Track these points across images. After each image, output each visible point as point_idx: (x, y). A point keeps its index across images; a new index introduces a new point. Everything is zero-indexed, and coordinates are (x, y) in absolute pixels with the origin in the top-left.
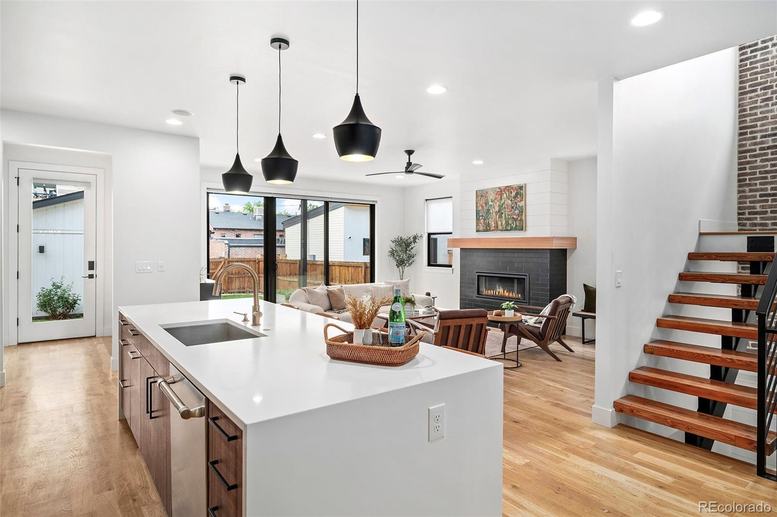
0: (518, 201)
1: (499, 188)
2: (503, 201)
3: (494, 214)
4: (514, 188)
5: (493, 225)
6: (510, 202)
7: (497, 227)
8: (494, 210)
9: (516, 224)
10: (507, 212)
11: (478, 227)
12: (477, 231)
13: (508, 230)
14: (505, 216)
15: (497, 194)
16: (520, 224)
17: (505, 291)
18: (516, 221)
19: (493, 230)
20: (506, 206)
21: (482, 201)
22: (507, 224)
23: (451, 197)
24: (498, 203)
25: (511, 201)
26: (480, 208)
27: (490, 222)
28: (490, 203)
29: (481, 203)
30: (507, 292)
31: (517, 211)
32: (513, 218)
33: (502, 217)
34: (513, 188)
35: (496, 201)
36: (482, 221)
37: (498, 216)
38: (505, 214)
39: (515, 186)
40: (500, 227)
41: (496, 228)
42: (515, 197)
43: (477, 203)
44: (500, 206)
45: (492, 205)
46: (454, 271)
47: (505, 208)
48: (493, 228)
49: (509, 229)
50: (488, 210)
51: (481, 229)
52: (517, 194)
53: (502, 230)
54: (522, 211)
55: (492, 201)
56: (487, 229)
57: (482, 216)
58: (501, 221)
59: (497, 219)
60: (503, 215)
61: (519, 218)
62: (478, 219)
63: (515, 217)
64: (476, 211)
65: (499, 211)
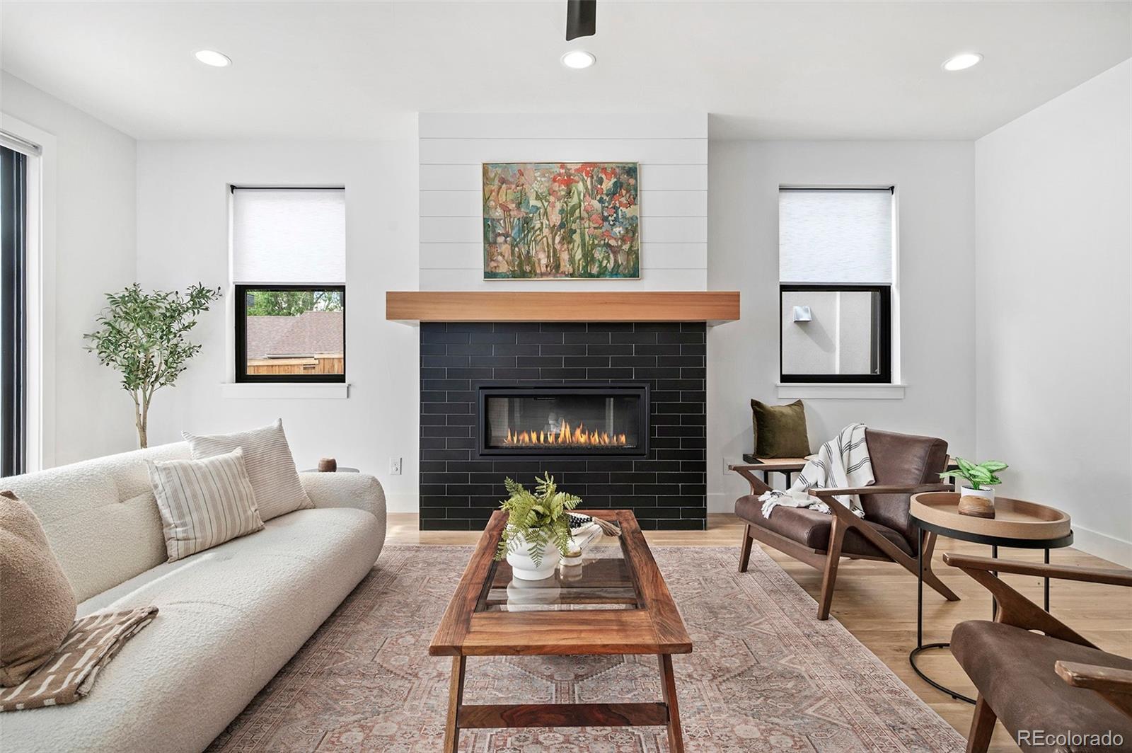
0: (620, 203)
1: (563, 165)
2: (575, 200)
3: (546, 231)
4: (609, 171)
5: (544, 261)
6: (596, 204)
7: (558, 267)
8: (545, 222)
9: (616, 261)
10: (586, 229)
11: (493, 264)
12: (489, 275)
13: (591, 276)
14: (583, 240)
15: (554, 180)
16: (628, 261)
17: (578, 432)
18: (615, 253)
19: (542, 275)
20: (584, 214)
21: (506, 195)
22: (589, 257)
23: (344, 188)
24: (558, 205)
25: (601, 201)
26: (498, 213)
27: (533, 253)
28: (533, 202)
29: (502, 198)
30: (583, 432)
31: (618, 230)
32: (608, 245)
33: (571, 241)
34: (604, 169)
35: (552, 199)
36: (505, 249)
37: (558, 239)
38: (582, 235)
39: (614, 166)
40: (566, 267)
41: (555, 269)
42: (613, 193)
43: (486, 200)
44: (567, 214)
45: (538, 209)
46: (352, 389)
47: (581, 218)
48: (544, 269)
49: (595, 270)
50: (527, 221)
51: (504, 268)
52: (618, 186)
53: (572, 275)
54: (632, 230)
55: (538, 198)
56: (523, 271)
57: (506, 235)
58: (570, 252)
59: (558, 247)
60: (576, 237)
61: (626, 247)
62: (490, 242)
63: (613, 242)
64: (485, 220)
65: (562, 225)
